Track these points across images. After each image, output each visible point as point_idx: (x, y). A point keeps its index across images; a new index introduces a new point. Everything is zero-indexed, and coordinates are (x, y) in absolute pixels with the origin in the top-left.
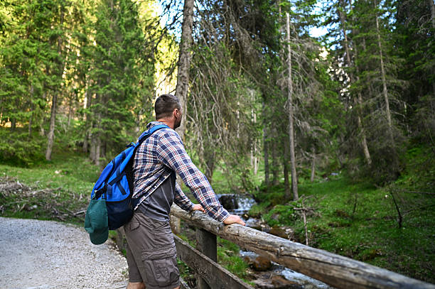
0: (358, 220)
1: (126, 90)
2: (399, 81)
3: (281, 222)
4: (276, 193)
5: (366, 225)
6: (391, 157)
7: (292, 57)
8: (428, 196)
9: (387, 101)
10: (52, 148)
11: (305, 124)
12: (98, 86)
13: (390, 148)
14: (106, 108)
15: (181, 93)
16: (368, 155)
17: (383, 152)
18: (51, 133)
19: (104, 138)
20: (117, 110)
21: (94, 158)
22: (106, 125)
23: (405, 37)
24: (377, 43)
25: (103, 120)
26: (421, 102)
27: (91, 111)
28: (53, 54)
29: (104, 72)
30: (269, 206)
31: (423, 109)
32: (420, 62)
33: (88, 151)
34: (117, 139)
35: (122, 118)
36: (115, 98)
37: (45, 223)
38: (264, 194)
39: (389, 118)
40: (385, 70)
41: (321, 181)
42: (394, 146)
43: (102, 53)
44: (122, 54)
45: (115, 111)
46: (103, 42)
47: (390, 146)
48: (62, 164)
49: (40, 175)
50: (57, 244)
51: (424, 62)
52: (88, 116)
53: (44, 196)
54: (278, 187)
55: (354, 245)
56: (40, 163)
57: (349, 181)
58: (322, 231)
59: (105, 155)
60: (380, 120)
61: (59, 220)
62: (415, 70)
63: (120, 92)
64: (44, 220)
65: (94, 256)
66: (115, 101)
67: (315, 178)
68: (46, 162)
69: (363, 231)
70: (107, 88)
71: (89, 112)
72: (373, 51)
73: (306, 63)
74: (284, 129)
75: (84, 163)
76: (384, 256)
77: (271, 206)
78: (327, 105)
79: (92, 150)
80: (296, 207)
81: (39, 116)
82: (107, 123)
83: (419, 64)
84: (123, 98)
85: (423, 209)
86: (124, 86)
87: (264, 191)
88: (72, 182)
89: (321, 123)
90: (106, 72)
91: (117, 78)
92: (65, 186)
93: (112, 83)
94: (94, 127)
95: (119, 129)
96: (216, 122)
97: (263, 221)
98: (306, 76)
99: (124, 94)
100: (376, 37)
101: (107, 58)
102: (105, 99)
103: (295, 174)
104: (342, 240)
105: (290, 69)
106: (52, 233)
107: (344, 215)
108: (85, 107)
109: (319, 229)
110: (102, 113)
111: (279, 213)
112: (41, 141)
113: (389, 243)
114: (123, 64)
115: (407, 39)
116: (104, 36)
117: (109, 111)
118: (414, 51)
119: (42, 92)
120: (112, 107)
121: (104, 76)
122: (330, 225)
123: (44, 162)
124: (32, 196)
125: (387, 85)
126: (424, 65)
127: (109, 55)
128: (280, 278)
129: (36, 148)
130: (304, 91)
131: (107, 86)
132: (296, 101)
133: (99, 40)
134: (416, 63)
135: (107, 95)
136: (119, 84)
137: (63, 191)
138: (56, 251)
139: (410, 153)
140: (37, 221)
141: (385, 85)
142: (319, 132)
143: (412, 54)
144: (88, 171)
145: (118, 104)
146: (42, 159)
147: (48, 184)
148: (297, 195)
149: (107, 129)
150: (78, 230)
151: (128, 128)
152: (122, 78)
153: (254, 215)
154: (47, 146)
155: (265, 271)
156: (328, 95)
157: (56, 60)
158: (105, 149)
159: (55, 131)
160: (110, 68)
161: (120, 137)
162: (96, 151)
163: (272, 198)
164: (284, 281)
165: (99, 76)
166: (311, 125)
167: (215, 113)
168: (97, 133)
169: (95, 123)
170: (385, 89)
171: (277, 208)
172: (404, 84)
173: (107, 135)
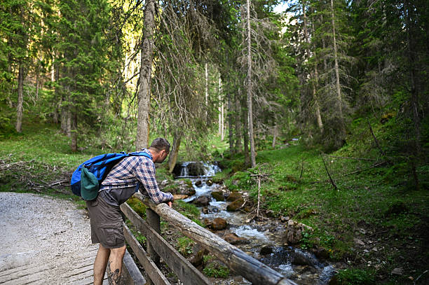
0: (304, 183)
1: (94, 63)
2: (349, 57)
3: (240, 186)
4: (238, 160)
5: (310, 188)
6: (339, 127)
7: (252, 36)
8: (364, 161)
9: (338, 76)
10: (22, 120)
11: (262, 99)
12: (66, 59)
13: (338, 119)
14: (74, 81)
15: (145, 76)
16: (321, 124)
17: (332, 122)
18: (20, 106)
19: (74, 110)
20: (86, 83)
21: (65, 129)
22: (76, 99)
23: (355, 15)
24: (331, 21)
25: (73, 94)
26: (367, 77)
27: (59, 84)
28: (17, 25)
29: (71, 46)
30: (230, 173)
31: (367, 84)
32: (368, 40)
33: (59, 122)
34: (88, 112)
35: (92, 91)
36: (83, 71)
37: (22, 195)
38: (228, 161)
39: (339, 92)
40: (337, 47)
41: (282, 147)
42: (342, 117)
43: (68, 26)
44: (89, 27)
45: (84, 85)
46: (68, 13)
47: (338, 117)
48: (33, 135)
49: (12, 148)
50: (36, 216)
51: (371, 39)
52: (57, 89)
53: (18, 168)
54: (240, 155)
55: (295, 206)
56: (11, 135)
57: (304, 148)
58: (272, 195)
59: (76, 126)
60: (331, 93)
61: (36, 192)
62: (363, 47)
63: (88, 65)
64: (21, 192)
65: (71, 225)
66: (84, 75)
67: (276, 144)
68: (17, 134)
69: (306, 194)
70: (75, 62)
71: (58, 86)
72: (327, 28)
73: (264, 42)
74: (244, 103)
75: (55, 135)
76: (317, 214)
77: (233, 172)
78: (284, 80)
79: (63, 121)
80: (254, 173)
81: (6, 89)
82: (76, 96)
83: (367, 42)
84: (92, 71)
85: (359, 173)
86: (92, 60)
87: (228, 158)
88: (45, 153)
89: (277, 97)
90: (73, 45)
91: (84, 50)
92: (38, 158)
93: (79, 56)
94: (63, 100)
95: (89, 102)
96: (178, 102)
97: (225, 186)
98: (264, 54)
99: (92, 67)
100: (330, 16)
101: (72, 31)
102: (73, 72)
103: (253, 144)
104: (288, 202)
105: (249, 47)
106: (31, 206)
107: (292, 180)
108: (53, 80)
109: (270, 193)
110: (71, 86)
111: (238, 179)
112: (10, 114)
113: (324, 203)
114: (90, 37)
115: (358, 17)
116: (69, 8)
117: (78, 85)
118: (363, 30)
119: (7, 65)
120: (80, 80)
121: (71, 49)
122: (280, 189)
123: (15, 134)
124: (6, 169)
125: (338, 61)
126: (371, 43)
127: (75, 28)
128: (232, 236)
129: (5, 121)
130: (262, 68)
131: (75, 60)
132: (255, 77)
133: (64, 12)
134: (364, 40)
135: (75, 69)
136: (87, 57)
137: (36, 163)
138: (36, 222)
139: (356, 122)
140: (14, 193)
141: (336, 61)
142: (275, 106)
143: (361, 32)
144: (60, 143)
145: (86, 77)
146: (13, 131)
147: (21, 156)
148: (254, 163)
149: (77, 102)
150: (55, 202)
151: (98, 100)
152: (90, 51)
153: (217, 181)
154: (16, 118)
155: (221, 230)
156: (285, 70)
157: (19, 31)
158: (75, 120)
159: (23, 104)
160: (77, 41)
161: (91, 109)
162: (67, 122)
163: (234, 165)
164: (235, 237)
165: (66, 49)
166: (268, 100)
167: (176, 94)
168: (67, 106)
169: (64, 96)
170: (337, 64)
171: (237, 174)
172: (353, 60)
173: (77, 107)
